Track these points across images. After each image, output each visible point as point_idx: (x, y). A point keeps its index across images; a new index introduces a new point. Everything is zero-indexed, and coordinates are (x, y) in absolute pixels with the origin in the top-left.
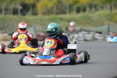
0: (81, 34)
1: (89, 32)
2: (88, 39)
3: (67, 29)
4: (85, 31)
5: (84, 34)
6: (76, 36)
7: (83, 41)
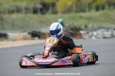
0: (100, 32)
1: (108, 29)
2: (107, 36)
3: (86, 26)
4: (104, 28)
5: (103, 32)
6: (95, 33)
7: (102, 39)
